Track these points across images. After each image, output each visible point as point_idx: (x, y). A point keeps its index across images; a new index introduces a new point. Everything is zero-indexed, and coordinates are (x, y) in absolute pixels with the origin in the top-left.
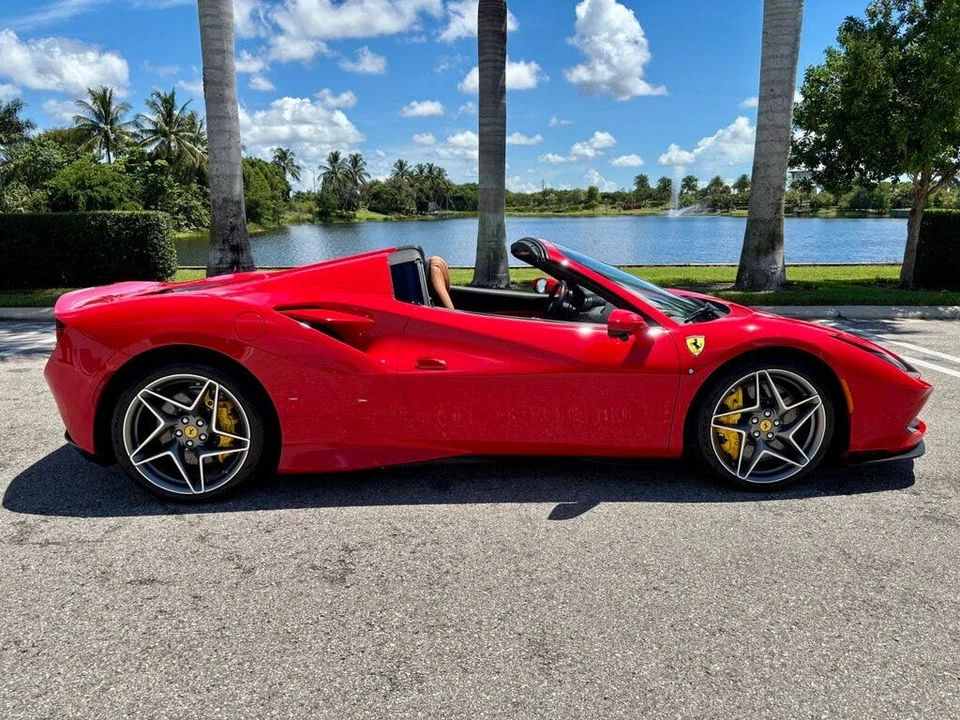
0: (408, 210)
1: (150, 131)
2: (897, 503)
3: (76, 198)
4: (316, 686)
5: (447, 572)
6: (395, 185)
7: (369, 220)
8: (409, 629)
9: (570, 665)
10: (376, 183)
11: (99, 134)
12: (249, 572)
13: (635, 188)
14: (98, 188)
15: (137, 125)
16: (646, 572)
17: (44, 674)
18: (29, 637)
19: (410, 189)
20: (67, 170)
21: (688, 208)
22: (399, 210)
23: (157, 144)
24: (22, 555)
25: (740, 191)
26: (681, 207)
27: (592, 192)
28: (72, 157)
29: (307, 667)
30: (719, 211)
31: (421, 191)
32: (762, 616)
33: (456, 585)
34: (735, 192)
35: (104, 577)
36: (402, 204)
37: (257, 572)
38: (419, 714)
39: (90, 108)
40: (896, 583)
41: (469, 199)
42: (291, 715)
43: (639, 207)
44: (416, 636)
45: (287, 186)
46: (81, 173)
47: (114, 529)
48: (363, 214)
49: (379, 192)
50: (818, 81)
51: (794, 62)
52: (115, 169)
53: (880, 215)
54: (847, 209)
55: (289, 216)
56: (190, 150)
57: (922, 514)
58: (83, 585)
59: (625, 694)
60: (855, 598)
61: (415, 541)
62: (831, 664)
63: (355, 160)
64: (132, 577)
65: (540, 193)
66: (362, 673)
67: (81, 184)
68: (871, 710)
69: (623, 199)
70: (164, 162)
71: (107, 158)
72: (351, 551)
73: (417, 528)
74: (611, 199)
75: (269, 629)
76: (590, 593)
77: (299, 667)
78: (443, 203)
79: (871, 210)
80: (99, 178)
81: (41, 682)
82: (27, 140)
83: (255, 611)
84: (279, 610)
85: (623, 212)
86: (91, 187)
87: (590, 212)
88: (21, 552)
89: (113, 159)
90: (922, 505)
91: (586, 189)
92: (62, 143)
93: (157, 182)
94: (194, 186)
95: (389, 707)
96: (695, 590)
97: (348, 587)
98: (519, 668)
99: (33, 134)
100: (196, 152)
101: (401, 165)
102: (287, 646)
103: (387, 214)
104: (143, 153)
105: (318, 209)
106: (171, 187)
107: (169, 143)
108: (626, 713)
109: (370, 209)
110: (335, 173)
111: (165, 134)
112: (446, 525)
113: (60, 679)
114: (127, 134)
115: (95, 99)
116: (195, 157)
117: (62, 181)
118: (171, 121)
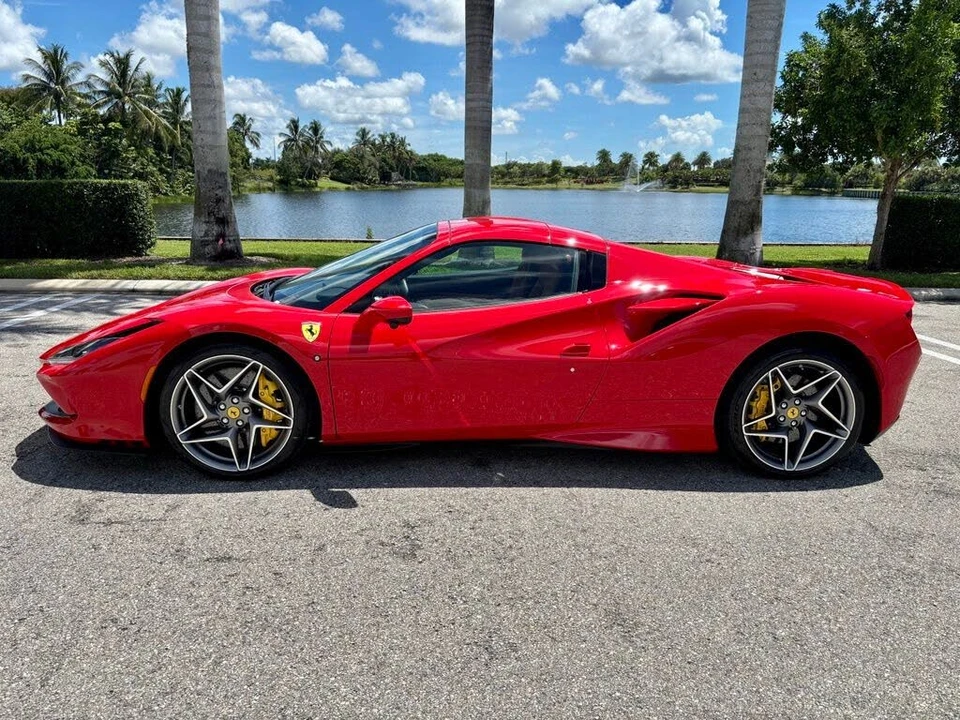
0: (370, 180)
1: (102, 92)
2: (908, 478)
3: (26, 161)
4: (418, 656)
5: (511, 547)
6: (357, 154)
7: (332, 189)
8: (491, 602)
9: (648, 633)
10: (337, 152)
11: (50, 95)
12: (320, 549)
13: (597, 163)
14: (48, 151)
15: (89, 85)
16: (695, 545)
17: (151, 651)
18: (124, 614)
19: (372, 158)
20: (15, 132)
21: (649, 184)
22: (362, 180)
23: (110, 105)
24: (89, 535)
25: (700, 168)
26: (642, 183)
27: (555, 166)
28: (20, 119)
29: (405, 638)
30: (680, 188)
31: (384, 160)
32: (811, 585)
33: (523, 560)
34: (694, 168)
35: (180, 555)
36: (364, 173)
37: (329, 549)
38: (523, 680)
39: (40, 67)
40: (923, 552)
41: (432, 170)
42: (404, 683)
43: (602, 182)
44: (498, 608)
45: (247, 153)
46: (30, 135)
47: (174, 507)
48: (324, 183)
49: (341, 161)
50: (798, 65)
51: (777, 47)
52: (66, 132)
53: (832, 194)
54: (801, 188)
55: (249, 184)
56: (146, 112)
57: (932, 488)
58: (161, 563)
59: (706, 658)
60: (890, 567)
61: (471, 518)
62: (882, 627)
63: (316, 129)
64: (209, 556)
65: (503, 166)
66: (458, 643)
67: (31, 147)
68: (926, 668)
69: (586, 174)
70: (117, 125)
71: (57, 120)
72: (413, 528)
73: (469, 505)
74: (575, 173)
75: (358, 603)
76: (649, 565)
77: (397, 638)
78: (406, 174)
79: (824, 190)
80: (50, 139)
81: (152, 658)
83: (338, 587)
84: (361, 585)
85: (586, 186)
86: (41, 150)
87: (554, 186)
88: (88, 531)
89: (64, 121)
90: (930, 480)
91: (550, 163)
92: (10, 103)
93: (111, 146)
94: (151, 151)
95: (493, 674)
96: (745, 562)
97: (420, 562)
98: (602, 636)
100: (152, 116)
101: (364, 133)
102: (379, 619)
103: (349, 183)
104: (96, 115)
105: (278, 177)
106: (126, 151)
107: (123, 104)
108: (710, 675)
109: (331, 178)
110: (296, 141)
111: (119, 96)
112: (497, 502)
113: (169, 654)
114: (79, 95)
115: (46, 58)
116: (150, 119)
117: (10, 142)
118: (124, 82)
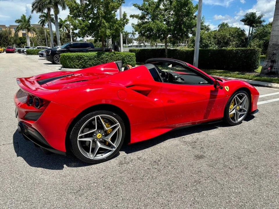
82: (263, 26)
99: (264, 24)
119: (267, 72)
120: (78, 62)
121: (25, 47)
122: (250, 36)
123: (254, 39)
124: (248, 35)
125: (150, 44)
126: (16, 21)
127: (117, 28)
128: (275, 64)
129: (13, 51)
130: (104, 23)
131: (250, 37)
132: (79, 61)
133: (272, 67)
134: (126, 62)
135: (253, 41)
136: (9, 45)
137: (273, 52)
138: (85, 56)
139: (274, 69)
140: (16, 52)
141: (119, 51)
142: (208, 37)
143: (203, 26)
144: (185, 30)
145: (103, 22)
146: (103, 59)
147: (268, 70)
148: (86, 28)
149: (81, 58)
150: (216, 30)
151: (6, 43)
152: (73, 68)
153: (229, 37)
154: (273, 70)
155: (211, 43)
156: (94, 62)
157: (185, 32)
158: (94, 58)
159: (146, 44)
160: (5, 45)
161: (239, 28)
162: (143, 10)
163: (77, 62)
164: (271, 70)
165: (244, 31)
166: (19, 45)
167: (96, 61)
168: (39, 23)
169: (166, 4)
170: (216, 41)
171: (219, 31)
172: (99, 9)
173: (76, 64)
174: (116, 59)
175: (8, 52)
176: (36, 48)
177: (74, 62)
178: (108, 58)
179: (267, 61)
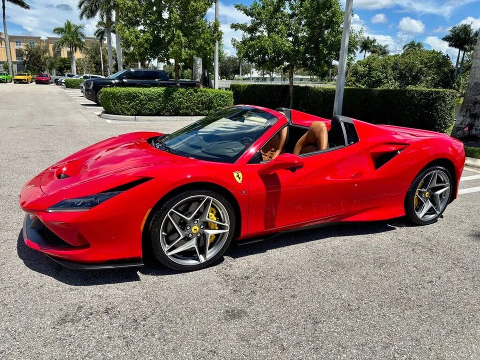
119: (462, 136)
120: (129, 104)
121: (66, 74)
122: (459, 66)
123: (466, 71)
124: (455, 65)
125: (281, 76)
126: (54, 31)
127: (201, 46)
128: (478, 120)
129: (47, 81)
130: (179, 37)
131: (459, 69)
132: (131, 103)
133: (471, 126)
134: (215, 107)
135: (464, 77)
136: (42, 71)
137: (474, 99)
138: (141, 94)
139: (476, 129)
140: (52, 83)
141: (210, 87)
142: (383, 66)
143: (375, 46)
144: (325, 52)
145: (178, 35)
146: (173, 101)
147: (464, 133)
148: (146, 46)
149: (134, 97)
150: (398, 55)
151: (38, 66)
152: (120, 115)
153: (421, 66)
154: (474, 132)
155: (386, 77)
156: (156, 104)
157: (325, 56)
158: (158, 99)
159: (274, 75)
160: (35, 70)
161: (439, 52)
162: (252, 16)
163: (127, 104)
164: (469, 133)
165: (449, 57)
166: (61, 72)
167: (160, 103)
168: (95, 34)
169: (294, 6)
170: (397, 73)
171: (403, 55)
172: (171, 12)
173: (126, 108)
174: (197, 100)
175: (39, 82)
176: (82, 77)
177: (121, 104)
178: (183, 99)
179: (464, 116)
